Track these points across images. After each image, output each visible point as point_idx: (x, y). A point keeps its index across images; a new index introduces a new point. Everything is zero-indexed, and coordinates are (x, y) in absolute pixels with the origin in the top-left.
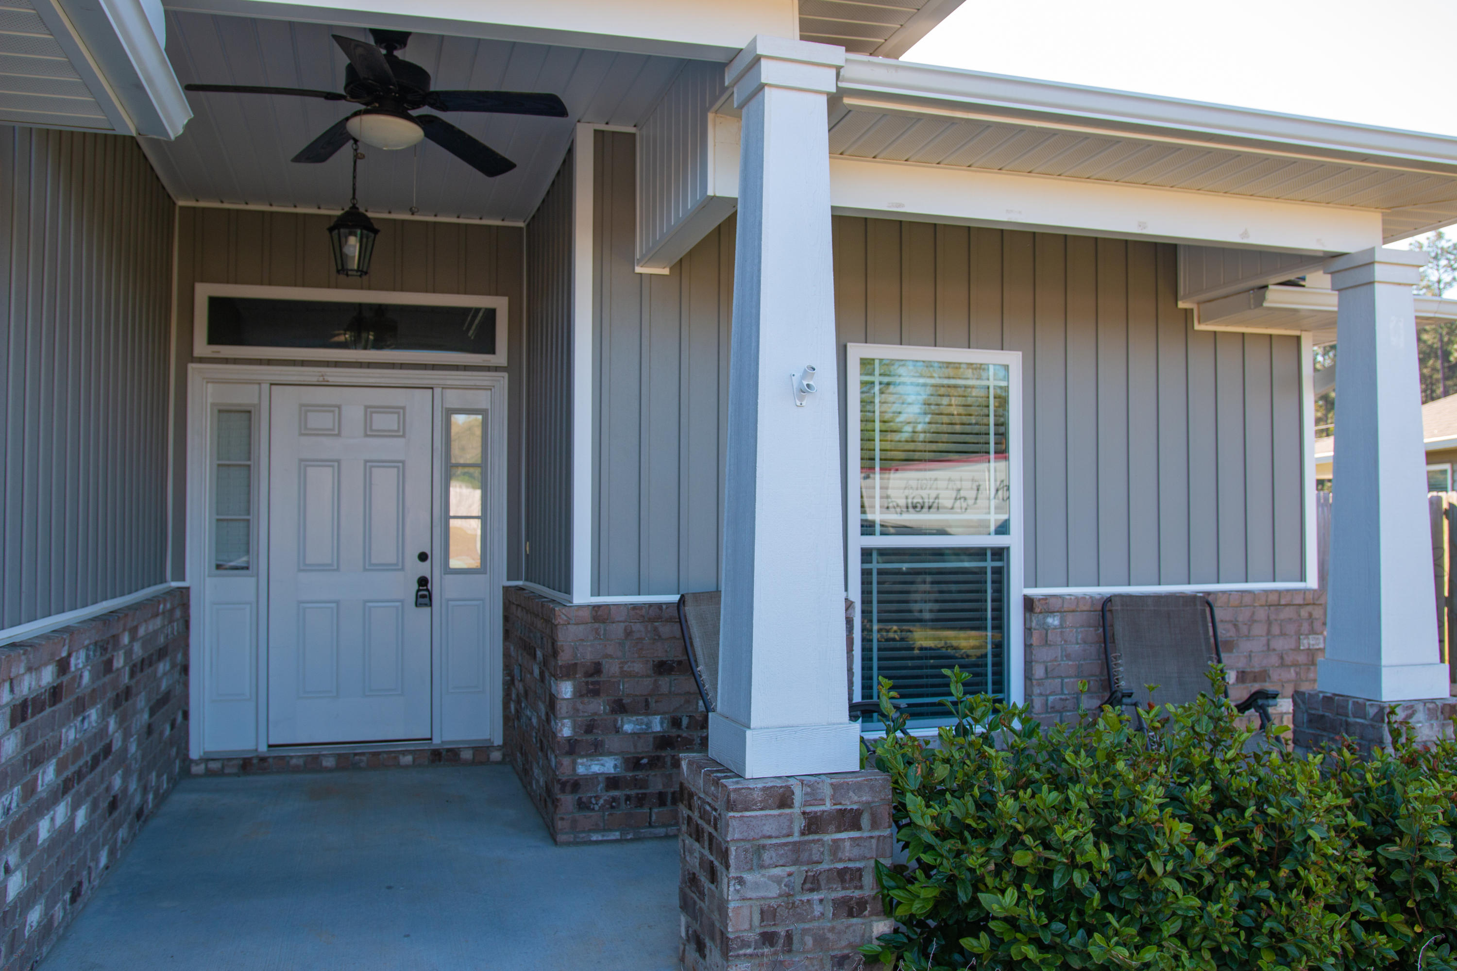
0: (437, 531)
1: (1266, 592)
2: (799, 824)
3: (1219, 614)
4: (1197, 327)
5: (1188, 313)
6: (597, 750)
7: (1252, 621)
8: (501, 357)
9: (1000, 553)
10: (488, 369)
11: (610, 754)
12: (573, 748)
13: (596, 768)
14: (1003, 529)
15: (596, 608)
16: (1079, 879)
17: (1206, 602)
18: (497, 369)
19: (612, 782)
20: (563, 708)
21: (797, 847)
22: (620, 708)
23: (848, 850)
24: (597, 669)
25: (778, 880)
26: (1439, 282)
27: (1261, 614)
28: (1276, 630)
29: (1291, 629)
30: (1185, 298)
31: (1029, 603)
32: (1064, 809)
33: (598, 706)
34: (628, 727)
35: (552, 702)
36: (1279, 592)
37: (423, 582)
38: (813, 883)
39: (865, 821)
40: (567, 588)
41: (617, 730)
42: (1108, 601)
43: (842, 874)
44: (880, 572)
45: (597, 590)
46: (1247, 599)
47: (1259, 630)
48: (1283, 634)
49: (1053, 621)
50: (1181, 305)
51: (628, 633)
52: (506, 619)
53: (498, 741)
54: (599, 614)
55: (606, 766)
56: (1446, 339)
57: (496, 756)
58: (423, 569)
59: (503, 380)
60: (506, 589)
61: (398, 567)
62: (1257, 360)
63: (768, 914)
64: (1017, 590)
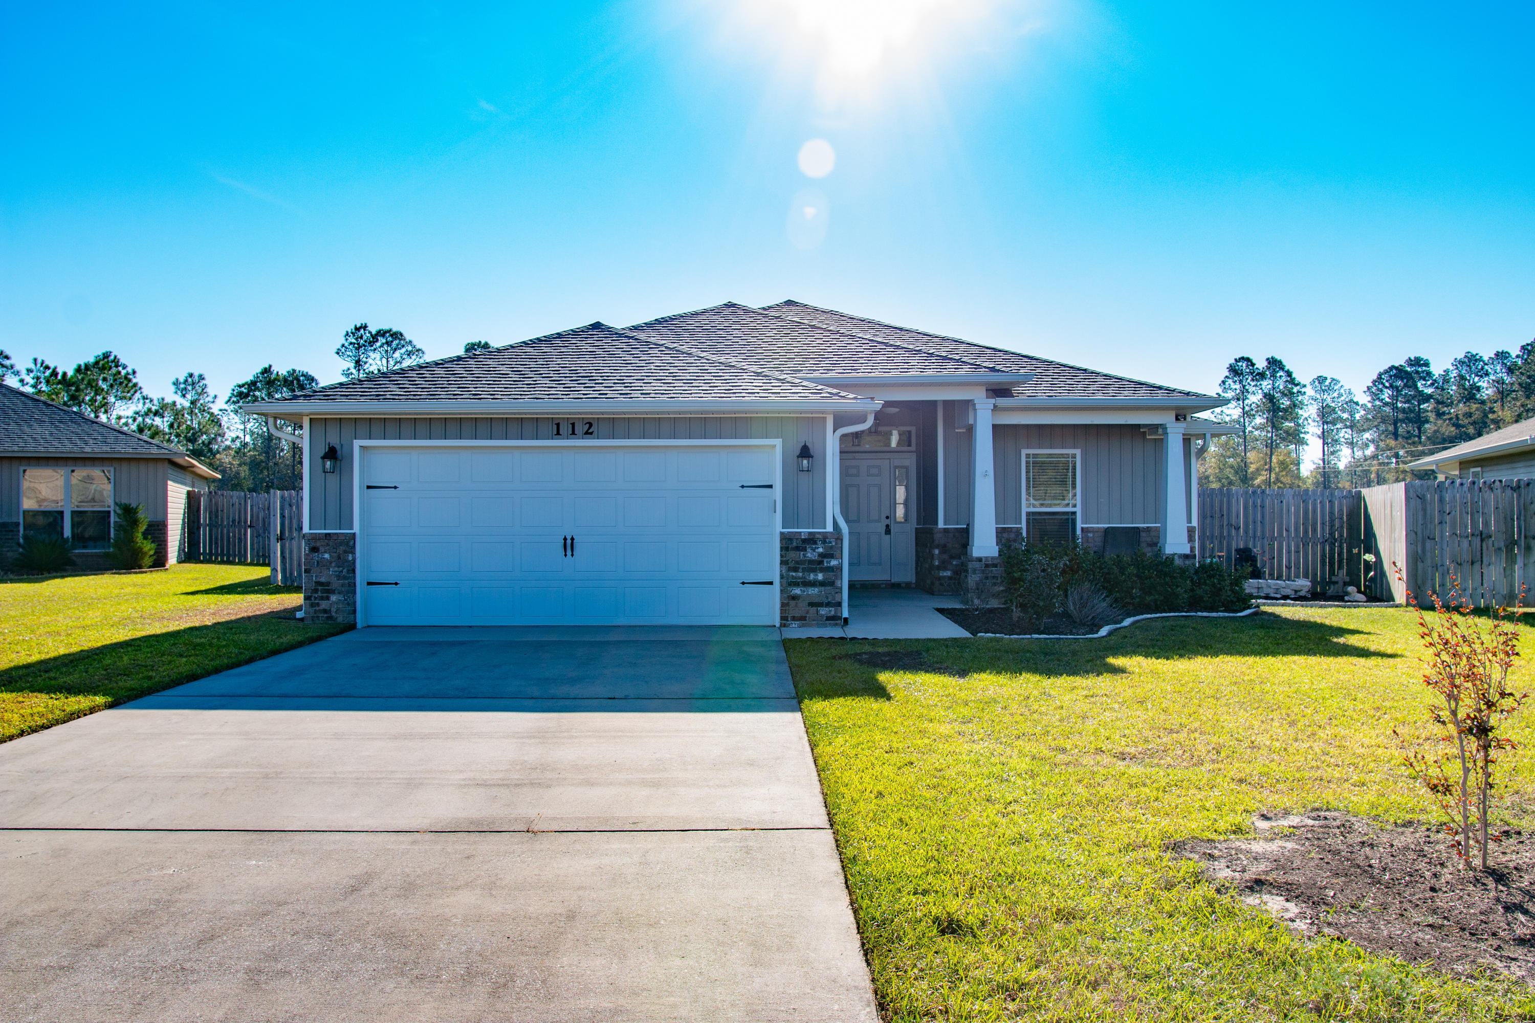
0: (892, 509)
2: (984, 566)
3: (1143, 534)
6: (945, 569)
8: (913, 448)
9: (1074, 513)
10: (909, 452)
11: (949, 570)
12: (939, 568)
13: (945, 574)
14: (1075, 506)
15: (945, 529)
17: (1138, 528)
18: (911, 452)
19: (950, 578)
20: (936, 557)
21: (984, 570)
22: (952, 557)
23: (995, 572)
24: (945, 546)
25: (978, 577)
31: (1082, 529)
33: (945, 557)
34: (954, 563)
35: (933, 555)
37: (887, 526)
38: (987, 578)
39: (1000, 566)
40: (937, 523)
41: (951, 564)
42: (1108, 528)
43: (994, 577)
44: (1033, 519)
45: (945, 524)
49: (1090, 534)
51: (954, 536)
52: (916, 538)
53: (914, 581)
54: (946, 531)
55: (948, 573)
57: (913, 586)
58: (888, 522)
59: (914, 456)
60: (916, 528)
61: (879, 521)
63: (977, 584)
64: (1079, 525)
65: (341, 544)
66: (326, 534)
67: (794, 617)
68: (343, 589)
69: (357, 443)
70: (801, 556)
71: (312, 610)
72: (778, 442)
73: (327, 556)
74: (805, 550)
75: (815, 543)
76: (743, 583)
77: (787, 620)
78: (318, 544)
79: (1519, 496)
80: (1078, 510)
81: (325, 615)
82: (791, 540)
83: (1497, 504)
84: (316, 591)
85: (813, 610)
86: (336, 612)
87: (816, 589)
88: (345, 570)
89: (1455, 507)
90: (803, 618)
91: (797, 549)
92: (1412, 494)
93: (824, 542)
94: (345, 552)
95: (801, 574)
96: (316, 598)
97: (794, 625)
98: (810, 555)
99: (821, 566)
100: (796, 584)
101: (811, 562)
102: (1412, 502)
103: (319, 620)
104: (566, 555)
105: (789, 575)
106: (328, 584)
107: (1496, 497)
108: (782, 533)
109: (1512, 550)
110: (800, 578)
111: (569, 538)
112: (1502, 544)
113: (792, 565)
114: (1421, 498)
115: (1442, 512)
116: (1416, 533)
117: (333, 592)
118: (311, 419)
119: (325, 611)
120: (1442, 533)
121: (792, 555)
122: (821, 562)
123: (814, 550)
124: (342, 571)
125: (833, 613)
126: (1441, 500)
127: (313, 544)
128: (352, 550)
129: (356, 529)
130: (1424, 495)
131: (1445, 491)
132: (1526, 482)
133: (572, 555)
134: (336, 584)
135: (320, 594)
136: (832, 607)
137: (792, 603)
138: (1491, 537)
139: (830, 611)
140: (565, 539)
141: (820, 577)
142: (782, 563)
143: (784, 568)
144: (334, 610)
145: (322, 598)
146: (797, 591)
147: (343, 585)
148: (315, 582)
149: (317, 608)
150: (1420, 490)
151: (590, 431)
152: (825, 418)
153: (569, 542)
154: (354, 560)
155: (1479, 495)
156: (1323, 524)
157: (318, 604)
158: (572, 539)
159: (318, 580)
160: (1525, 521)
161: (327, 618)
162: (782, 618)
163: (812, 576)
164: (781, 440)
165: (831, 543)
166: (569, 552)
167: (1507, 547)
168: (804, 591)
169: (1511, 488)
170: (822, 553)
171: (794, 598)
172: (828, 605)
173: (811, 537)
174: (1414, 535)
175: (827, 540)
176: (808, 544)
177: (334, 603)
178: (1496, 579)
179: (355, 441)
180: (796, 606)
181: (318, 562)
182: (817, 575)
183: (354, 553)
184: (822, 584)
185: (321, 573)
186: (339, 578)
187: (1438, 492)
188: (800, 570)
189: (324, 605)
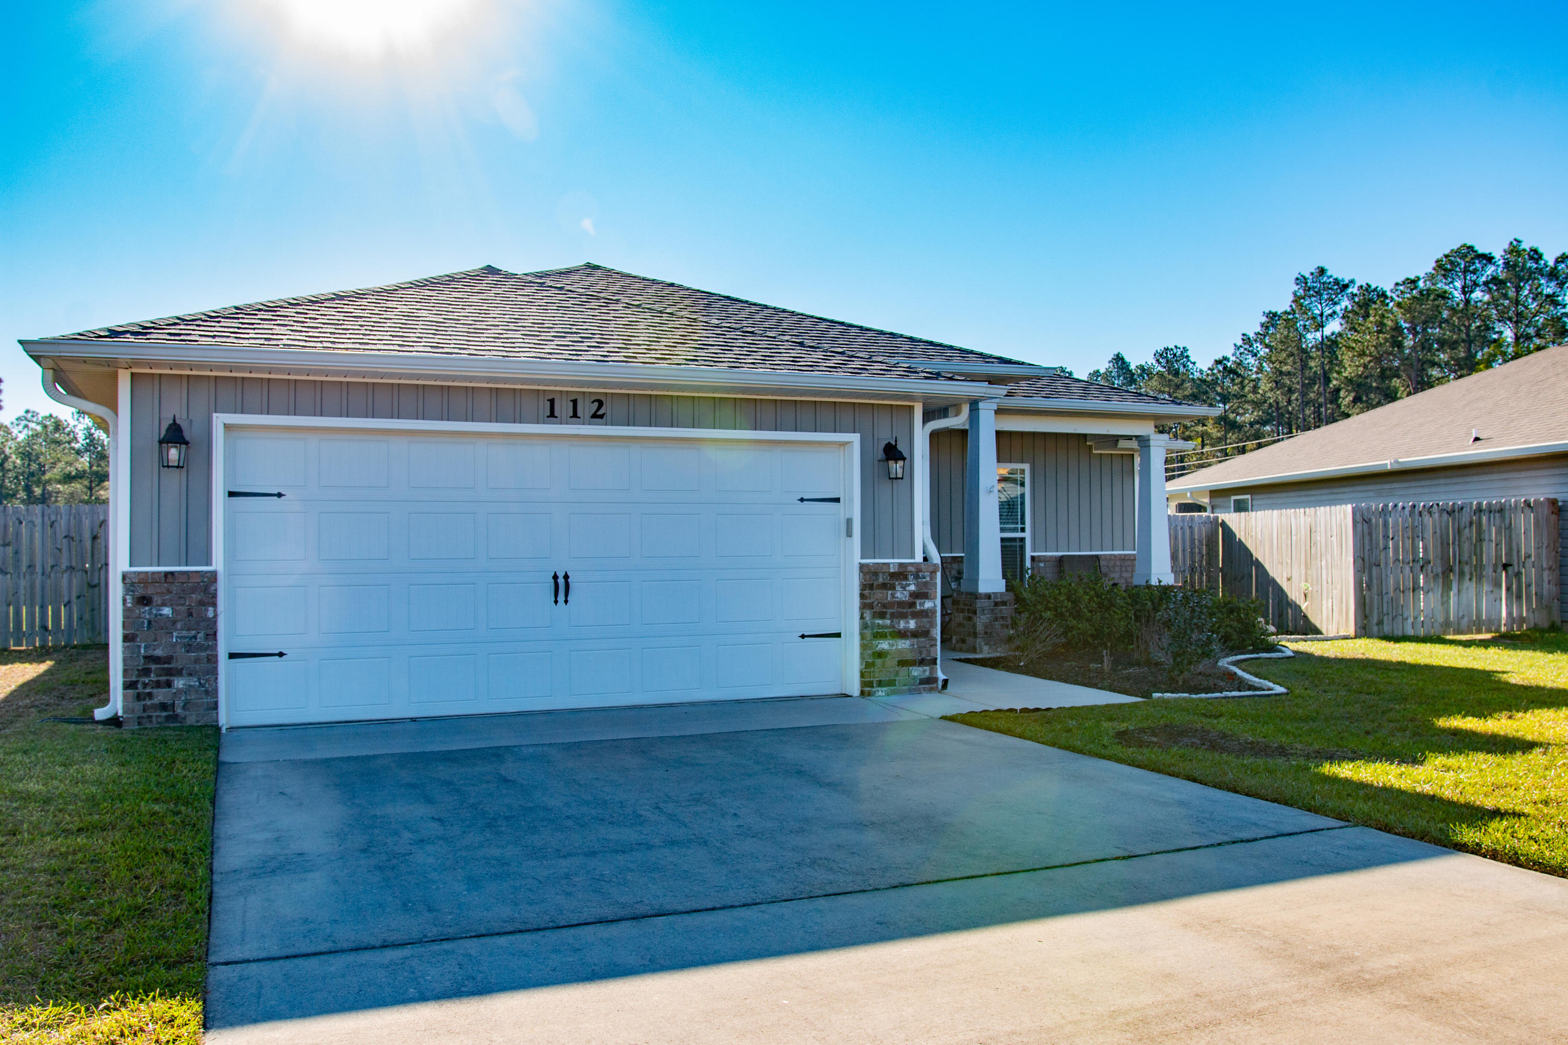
1: (1120, 555)
2: (991, 604)
3: (1102, 563)
4: (1094, 452)
5: (1090, 447)
7: (1115, 566)
9: (1022, 540)
14: (1023, 530)
16: (1064, 610)
17: (1097, 557)
21: (992, 610)
23: (1004, 611)
25: (988, 618)
26: (1321, 315)
27: (1118, 563)
28: (1124, 569)
29: (1130, 569)
30: (1089, 441)
31: (1033, 558)
32: (1060, 594)
36: (1125, 555)
38: (996, 619)
39: (1008, 604)
42: (1062, 556)
43: (1003, 618)
46: (1113, 558)
47: (1117, 569)
48: (1126, 571)
49: (1042, 565)
50: (1088, 443)
56: (1327, 368)
62: (1117, 464)
63: (986, 627)
64: (1029, 553)
65: (194, 590)
66: (167, 574)
67: (880, 681)
68: (197, 667)
69: (220, 420)
70: (889, 597)
71: (139, 706)
72: (855, 438)
73: (167, 611)
74: (893, 588)
75: (906, 578)
76: (803, 636)
77: (873, 687)
78: (150, 591)
79: (1454, 520)
80: (1027, 535)
81: (164, 714)
82: (876, 574)
83: (1436, 528)
84: (146, 672)
85: (903, 670)
86: (184, 708)
87: (908, 642)
88: (201, 635)
89: (1398, 531)
90: (891, 683)
91: (884, 586)
92: (1359, 518)
93: (917, 577)
94: (201, 603)
95: (888, 622)
96: (145, 685)
97: (880, 693)
98: (901, 595)
99: (913, 609)
100: (883, 636)
101: (901, 604)
102: (1359, 526)
103: (151, 722)
104: (556, 602)
105: (874, 623)
106: (169, 659)
107: (1434, 521)
108: (862, 566)
109: (1448, 577)
110: (887, 627)
111: (561, 575)
112: (1440, 570)
113: (877, 609)
114: (1367, 521)
115: (1386, 537)
116: (1363, 560)
117: (179, 673)
118: (132, 374)
119: (163, 706)
120: (1387, 557)
121: (878, 595)
122: (912, 605)
123: (904, 588)
124: (195, 637)
125: (927, 673)
126: (1386, 524)
127: (140, 592)
128: (211, 600)
129: (218, 564)
130: (1370, 520)
131: (1388, 515)
132: (1460, 506)
133: (566, 602)
134: (183, 658)
135: (153, 677)
136: (925, 665)
137: (879, 662)
138: (1429, 562)
139: (925, 671)
140: (555, 577)
141: (912, 624)
142: (864, 607)
143: (868, 615)
144: (179, 703)
145: (158, 685)
146: (884, 645)
147: (197, 661)
148: (145, 657)
149: (148, 702)
150: (1366, 514)
151: (599, 413)
152: (911, 408)
153: (561, 581)
154: (216, 616)
155: (1418, 520)
156: (1184, 551)
157: (150, 695)
158: (566, 577)
159: (150, 653)
160: (1459, 545)
161: (167, 717)
162: (864, 684)
163: (902, 624)
164: (858, 435)
165: (924, 577)
166: (561, 598)
167: (1443, 573)
168: (893, 645)
169: (1447, 512)
170: (914, 591)
171: (881, 655)
172: (922, 662)
173: (902, 570)
174: (1361, 561)
175: (920, 574)
176: (897, 580)
177: (180, 691)
178: (1434, 606)
179: (215, 415)
180: (883, 666)
181: (150, 622)
182: (908, 622)
183: (214, 605)
184: (914, 634)
185: (155, 640)
186: (189, 648)
187: (1382, 515)
188: (888, 616)
189: (161, 695)
